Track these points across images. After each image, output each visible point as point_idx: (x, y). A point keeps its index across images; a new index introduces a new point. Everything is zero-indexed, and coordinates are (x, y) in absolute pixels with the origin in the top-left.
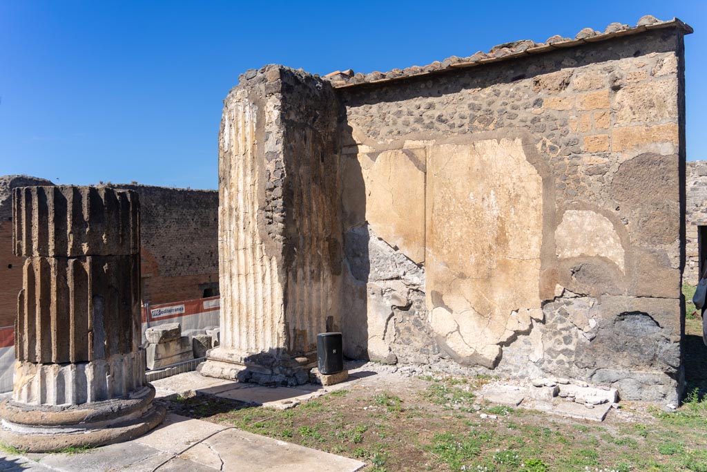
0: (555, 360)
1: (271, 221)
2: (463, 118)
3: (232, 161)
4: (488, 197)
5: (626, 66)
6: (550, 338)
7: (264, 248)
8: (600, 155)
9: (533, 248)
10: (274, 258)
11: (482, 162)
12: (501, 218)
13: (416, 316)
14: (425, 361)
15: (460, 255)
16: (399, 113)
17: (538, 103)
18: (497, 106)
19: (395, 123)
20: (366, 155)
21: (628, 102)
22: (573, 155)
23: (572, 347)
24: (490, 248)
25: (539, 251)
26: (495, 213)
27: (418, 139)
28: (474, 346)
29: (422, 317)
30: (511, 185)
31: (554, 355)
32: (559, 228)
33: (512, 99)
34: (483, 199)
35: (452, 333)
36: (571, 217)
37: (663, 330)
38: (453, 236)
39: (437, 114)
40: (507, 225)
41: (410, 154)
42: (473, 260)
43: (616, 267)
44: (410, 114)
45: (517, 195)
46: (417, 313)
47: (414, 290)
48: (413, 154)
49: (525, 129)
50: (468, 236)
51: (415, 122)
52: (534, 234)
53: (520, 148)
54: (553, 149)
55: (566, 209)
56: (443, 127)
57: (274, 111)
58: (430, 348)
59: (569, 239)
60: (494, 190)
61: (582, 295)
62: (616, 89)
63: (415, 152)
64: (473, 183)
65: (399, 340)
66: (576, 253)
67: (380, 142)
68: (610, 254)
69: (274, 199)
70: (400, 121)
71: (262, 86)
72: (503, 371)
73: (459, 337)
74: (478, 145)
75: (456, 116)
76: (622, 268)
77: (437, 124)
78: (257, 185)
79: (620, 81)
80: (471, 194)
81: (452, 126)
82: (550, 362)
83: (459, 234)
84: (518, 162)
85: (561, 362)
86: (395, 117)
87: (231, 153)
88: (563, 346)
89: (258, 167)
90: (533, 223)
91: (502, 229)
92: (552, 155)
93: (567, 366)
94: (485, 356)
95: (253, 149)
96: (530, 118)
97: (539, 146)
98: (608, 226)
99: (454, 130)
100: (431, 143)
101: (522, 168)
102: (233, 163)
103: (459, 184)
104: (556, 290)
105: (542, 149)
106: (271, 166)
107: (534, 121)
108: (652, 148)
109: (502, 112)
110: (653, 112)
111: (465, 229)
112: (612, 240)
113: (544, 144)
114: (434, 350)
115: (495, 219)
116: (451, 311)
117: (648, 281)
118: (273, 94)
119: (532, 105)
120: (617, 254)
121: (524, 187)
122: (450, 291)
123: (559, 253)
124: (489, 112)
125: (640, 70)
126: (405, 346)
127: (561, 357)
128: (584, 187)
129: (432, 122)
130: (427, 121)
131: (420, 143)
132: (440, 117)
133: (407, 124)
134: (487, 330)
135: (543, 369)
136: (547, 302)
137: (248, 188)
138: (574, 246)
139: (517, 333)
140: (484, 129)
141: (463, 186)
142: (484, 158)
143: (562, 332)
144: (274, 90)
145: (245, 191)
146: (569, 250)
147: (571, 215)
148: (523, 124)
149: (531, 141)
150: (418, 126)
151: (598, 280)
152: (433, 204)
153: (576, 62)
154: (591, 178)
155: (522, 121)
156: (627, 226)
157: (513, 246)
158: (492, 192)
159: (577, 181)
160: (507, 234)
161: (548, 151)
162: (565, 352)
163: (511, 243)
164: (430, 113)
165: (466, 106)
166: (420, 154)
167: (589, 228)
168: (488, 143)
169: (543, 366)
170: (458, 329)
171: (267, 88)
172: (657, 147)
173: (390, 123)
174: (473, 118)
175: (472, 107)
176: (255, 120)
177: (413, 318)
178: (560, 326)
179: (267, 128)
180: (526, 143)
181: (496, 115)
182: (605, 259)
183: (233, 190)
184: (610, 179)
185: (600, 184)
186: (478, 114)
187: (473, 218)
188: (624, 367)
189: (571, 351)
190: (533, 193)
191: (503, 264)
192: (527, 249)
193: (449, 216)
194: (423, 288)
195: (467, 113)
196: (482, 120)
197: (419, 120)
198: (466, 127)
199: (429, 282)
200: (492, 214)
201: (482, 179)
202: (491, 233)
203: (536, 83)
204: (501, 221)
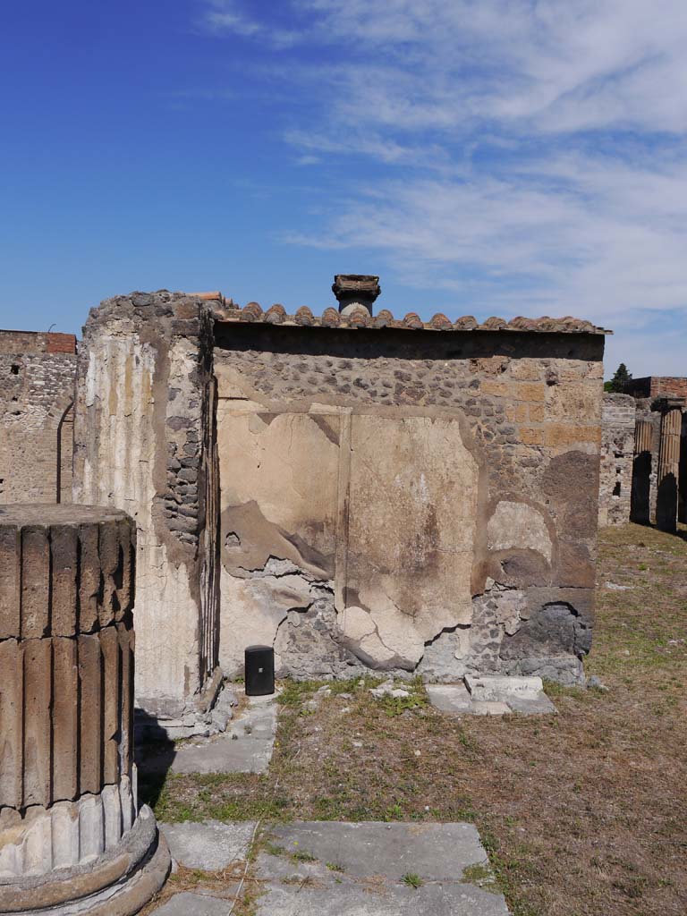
0: (480, 655)
1: (174, 513)
2: (386, 386)
3: (103, 420)
4: (418, 481)
5: (561, 365)
6: (477, 633)
7: (165, 551)
8: (533, 448)
9: (466, 540)
10: (183, 567)
11: (413, 442)
12: (432, 506)
13: (318, 617)
14: (329, 670)
15: (382, 546)
16: (303, 367)
17: (475, 384)
18: (429, 380)
19: (296, 379)
20: (256, 415)
21: (561, 399)
22: (508, 444)
23: (498, 640)
24: (418, 537)
25: (472, 543)
26: (425, 499)
27: (329, 403)
28: (395, 648)
29: (326, 619)
30: (444, 471)
31: (480, 650)
32: (492, 520)
33: (447, 375)
34: (412, 484)
35: (368, 635)
36: (504, 508)
37: (580, 618)
38: (373, 523)
39: (354, 376)
40: (438, 514)
41: (319, 420)
42: (398, 553)
43: (544, 560)
44: (318, 370)
45: (451, 482)
46: (320, 614)
47: (318, 587)
48: (324, 421)
49: (460, 410)
50: (393, 525)
51: (325, 382)
52: (468, 525)
53: (457, 432)
54: (487, 435)
55: (500, 500)
56: (362, 393)
57: (186, 361)
58: (336, 655)
59: (501, 531)
60: (425, 475)
61: (511, 588)
62: (550, 383)
63: (326, 419)
64: (401, 465)
65: (294, 648)
66: (508, 545)
67: (274, 400)
68: (539, 547)
69: (181, 484)
70: (304, 377)
71: (165, 321)
72: (426, 671)
73: (378, 640)
74: (408, 422)
75: (378, 382)
76: (549, 560)
77: (354, 389)
78: (152, 462)
79: (555, 377)
80: (397, 477)
81: (374, 394)
82: (475, 657)
83: (381, 522)
84: (453, 446)
85: (487, 656)
86: (298, 371)
87: (100, 410)
88: (490, 640)
89: (154, 436)
90: (466, 513)
91: (433, 519)
92: (486, 442)
93: (492, 659)
94: (408, 658)
95: (146, 410)
96: (465, 399)
97: (474, 430)
98: (539, 519)
99: (377, 398)
100: (347, 411)
101: (457, 453)
102: (103, 423)
103: (383, 464)
104: (487, 584)
105: (477, 434)
106: (179, 438)
107: (469, 403)
108: (579, 446)
109: (433, 387)
110: (583, 412)
111: (389, 516)
112: (542, 533)
113: (480, 429)
114: (340, 657)
115: (425, 507)
116: (368, 610)
117: (570, 573)
118: (184, 336)
119: (468, 384)
120: (547, 546)
121: (458, 474)
122: (369, 587)
123: (491, 545)
124: (420, 385)
125: (573, 370)
126: (302, 654)
127: (487, 651)
128: (518, 479)
129: (347, 386)
130: (341, 383)
131: (333, 409)
132: (358, 380)
133: (312, 382)
134: (412, 630)
135: (467, 666)
136: (478, 595)
137: (134, 464)
138: (505, 538)
139: (446, 630)
140: (413, 404)
141: (388, 467)
142: (415, 436)
143: (489, 625)
144: (187, 331)
145: (127, 468)
146: (500, 542)
147: (505, 506)
148: (457, 404)
149: (467, 424)
150: (330, 388)
151: (527, 571)
152: (349, 484)
153: (514, 349)
154: (525, 470)
155: (457, 401)
156: (554, 519)
157: (445, 538)
158: (423, 476)
159: (510, 471)
160: (438, 524)
161: (483, 437)
162: (492, 646)
163: (441, 534)
164: (345, 373)
165: (392, 373)
166: (332, 422)
167: (522, 521)
168: (420, 421)
169: (468, 662)
170: (376, 631)
171: (175, 325)
172: (584, 446)
173: (291, 376)
174: (400, 389)
175: (398, 375)
176: (152, 369)
177: (314, 620)
178: (487, 620)
179: (173, 383)
180: (461, 427)
181: (427, 389)
182: (534, 552)
183: (103, 464)
184: (542, 472)
185: (532, 477)
186: (407, 385)
187: (398, 504)
188: (544, 654)
189: (497, 644)
190: (468, 482)
191: (433, 556)
192: (459, 541)
193: (369, 500)
194: (331, 584)
195: (393, 381)
196: (412, 393)
197: (331, 380)
198: (391, 398)
199: (340, 577)
200: (421, 501)
201: (411, 460)
202: (419, 522)
203: (473, 361)
204: (431, 509)
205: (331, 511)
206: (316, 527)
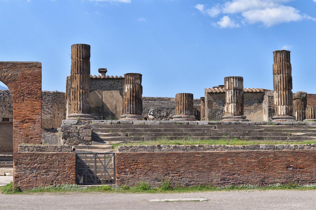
2: (108, 86)
11: (113, 95)
15: (108, 111)
16: (96, 84)
18: (114, 86)
19: (95, 86)
24: (114, 109)
30: (118, 99)
33: (117, 85)
34: (113, 101)
42: (111, 111)
45: (118, 101)
53: (119, 93)
60: (115, 100)
63: (99, 92)
64: (111, 98)
67: (91, 89)
70: (96, 86)
74: (112, 91)
77: (103, 87)
80: (110, 100)
81: (106, 88)
84: (118, 95)
90: (121, 105)
91: (116, 106)
97: (122, 93)
100: (103, 90)
103: (108, 98)
107: (121, 89)
111: (109, 106)
119: (121, 86)
122: (107, 116)
130: (101, 86)
131: (100, 90)
133: (97, 86)
140: (112, 89)
142: (113, 93)
163: (117, 108)
164: (102, 85)
174: (110, 87)
175: (110, 85)
181: (114, 87)
186: (112, 86)
187: (111, 104)
190: (121, 100)
191: (116, 112)
192: (120, 109)
193: (106, 104)
194: (101, 116)
195: (109, 86)
196: (112, 87)
197: (100, 86)
198: (109, 88)
199: (102, 116)
200: (114, 104)
201: (113, 97)
202: (114, 107)
203: (121, 83)
204: (115, 104)
205: (101, 106)
206: (98, 108)
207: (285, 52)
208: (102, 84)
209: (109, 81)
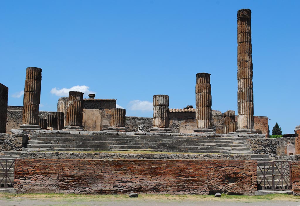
8: (107, 114)
15: (90, 125)
17: (101, 106)
18: (95, 106)
24: (94, 124)
32: (103, 122)
33: (98, 105)
36: (104, 120)
38: (89, 122)
42: (92, 126)
45: (98, 117)
50: (91, 122)
60: (95, 117)
62: (109, 106)
68: (108, 125)
77: (87, 107)
80: (92, 117)
81: (89, 108)
84: (98, 113)
87: (60, 108)
90: (99, 121)
91: (96, 122)
92: (102, 113)
95: (64, 108)
98: (108, 122)
103: (90, 115)
123: (102, 125)
138: (104, 124)
149: (100, 111)
150: (84, 107)
152: (86, 118)
155: (99, 108)
157: (97, 124)
159: (105, 116)
166: (84, 111)
167: (106, 122)
168: (94, 111)
174: (92, 107)
176: (65, 104)
185: (107, 117)
187: (92, 120)
190: (100, 117)
191: (96, 126)
192: (99, 124)
193: (88, 120)
195: (91, 106)
199: (85, 128)
200: (94, 120)
201: (93, 115)
202: (94, 122)
203: (101, 104)
204: (96, 120)
207: (205, 74)
208: (86, 104)
209: (91, 103)
